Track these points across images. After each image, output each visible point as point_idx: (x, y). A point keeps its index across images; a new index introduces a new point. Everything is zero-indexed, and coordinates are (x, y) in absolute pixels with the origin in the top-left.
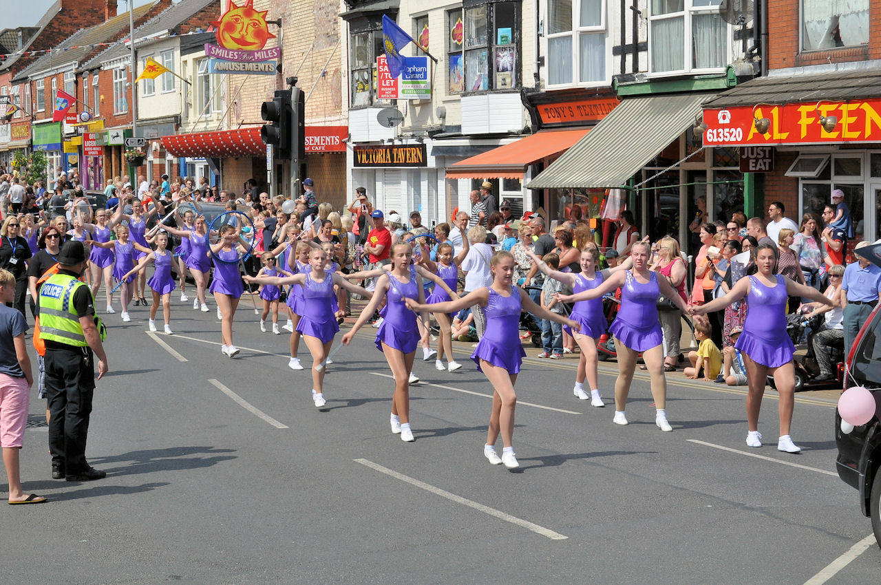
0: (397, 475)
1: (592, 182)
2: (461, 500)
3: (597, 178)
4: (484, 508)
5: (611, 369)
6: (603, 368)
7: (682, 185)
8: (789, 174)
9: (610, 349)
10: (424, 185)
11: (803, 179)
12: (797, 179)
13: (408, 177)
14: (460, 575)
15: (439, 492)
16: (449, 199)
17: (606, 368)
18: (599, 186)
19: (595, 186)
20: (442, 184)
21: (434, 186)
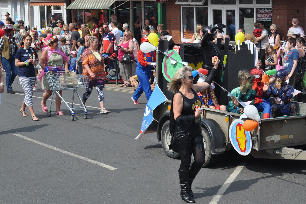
0: (35, 141)
1: (95, 7)
2: (66, 152)
3: (97, 5)
4: (77, 156)
5: (110, 87)
6: (107, 87)
7: (131, 8)
8: (177, 3)
9: (108, 78)
10: (19, 7)
11: (182, 5)
12: (180, 5)
13: (11, 4)
14: (75, 189)
15: (56, 149)
16: (30, 14)
17: (108, 87)
18: (98, 9)
19: (96, 9)
20: (26, 7)
21: (23, 7)
